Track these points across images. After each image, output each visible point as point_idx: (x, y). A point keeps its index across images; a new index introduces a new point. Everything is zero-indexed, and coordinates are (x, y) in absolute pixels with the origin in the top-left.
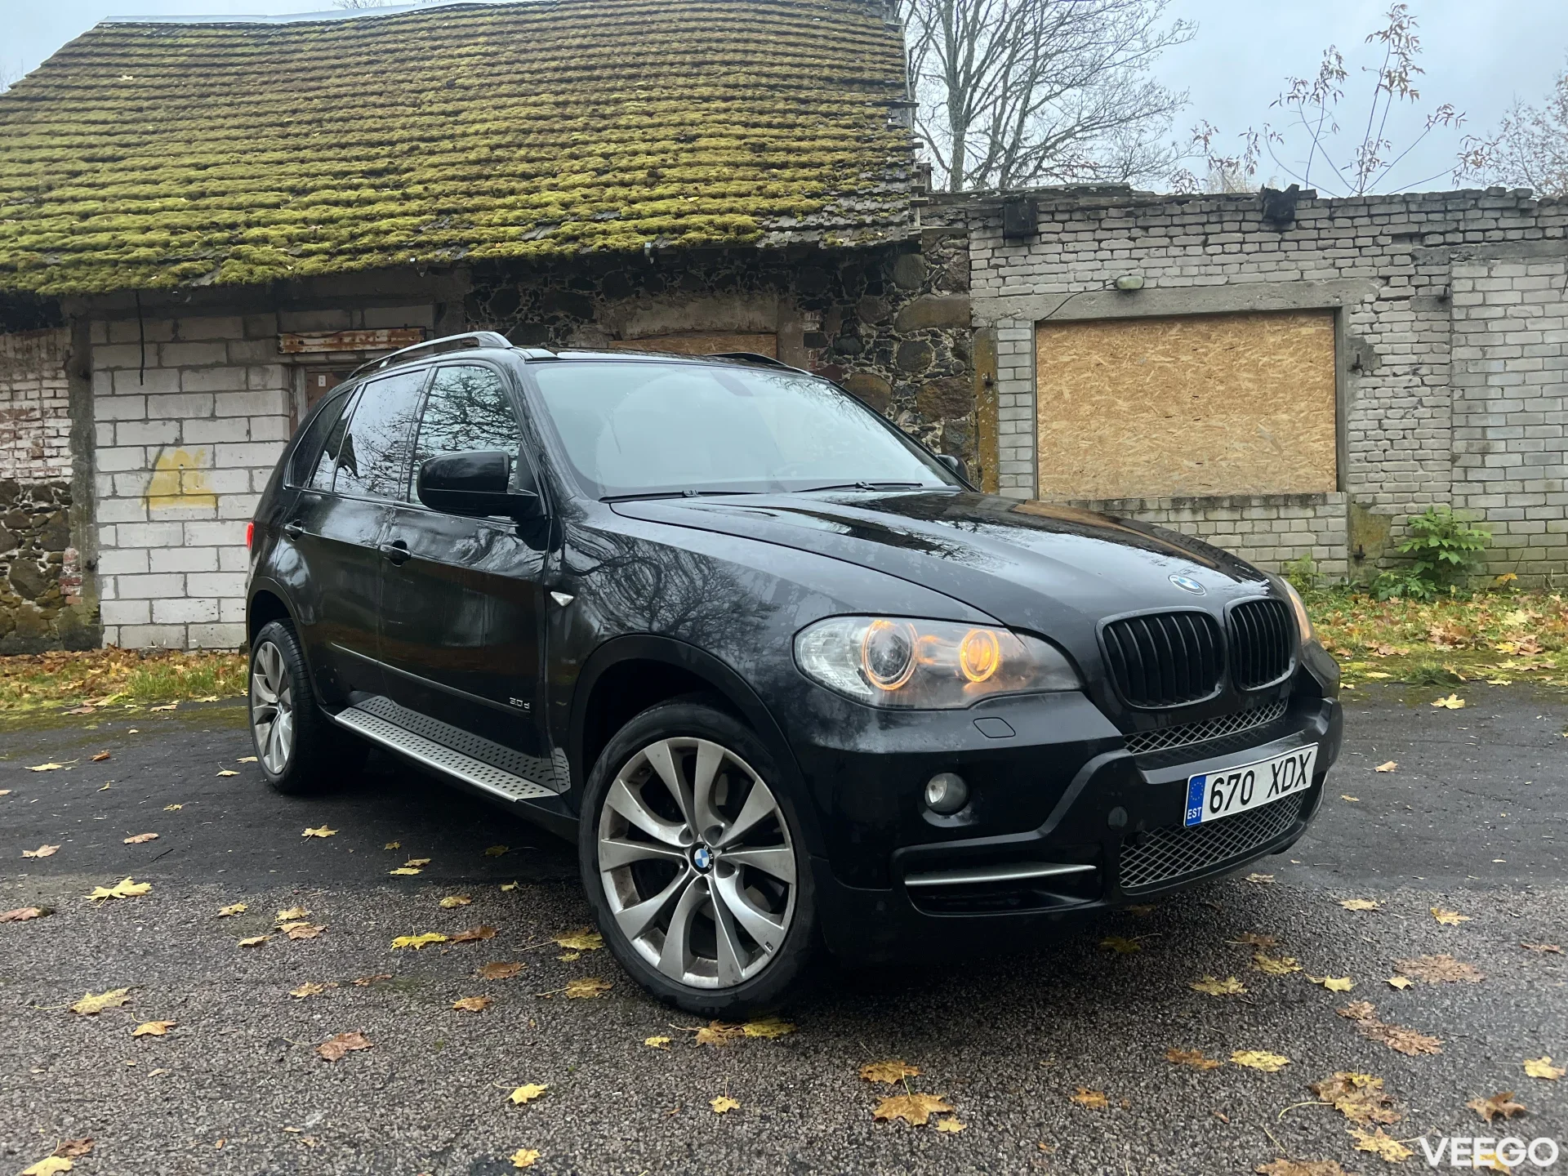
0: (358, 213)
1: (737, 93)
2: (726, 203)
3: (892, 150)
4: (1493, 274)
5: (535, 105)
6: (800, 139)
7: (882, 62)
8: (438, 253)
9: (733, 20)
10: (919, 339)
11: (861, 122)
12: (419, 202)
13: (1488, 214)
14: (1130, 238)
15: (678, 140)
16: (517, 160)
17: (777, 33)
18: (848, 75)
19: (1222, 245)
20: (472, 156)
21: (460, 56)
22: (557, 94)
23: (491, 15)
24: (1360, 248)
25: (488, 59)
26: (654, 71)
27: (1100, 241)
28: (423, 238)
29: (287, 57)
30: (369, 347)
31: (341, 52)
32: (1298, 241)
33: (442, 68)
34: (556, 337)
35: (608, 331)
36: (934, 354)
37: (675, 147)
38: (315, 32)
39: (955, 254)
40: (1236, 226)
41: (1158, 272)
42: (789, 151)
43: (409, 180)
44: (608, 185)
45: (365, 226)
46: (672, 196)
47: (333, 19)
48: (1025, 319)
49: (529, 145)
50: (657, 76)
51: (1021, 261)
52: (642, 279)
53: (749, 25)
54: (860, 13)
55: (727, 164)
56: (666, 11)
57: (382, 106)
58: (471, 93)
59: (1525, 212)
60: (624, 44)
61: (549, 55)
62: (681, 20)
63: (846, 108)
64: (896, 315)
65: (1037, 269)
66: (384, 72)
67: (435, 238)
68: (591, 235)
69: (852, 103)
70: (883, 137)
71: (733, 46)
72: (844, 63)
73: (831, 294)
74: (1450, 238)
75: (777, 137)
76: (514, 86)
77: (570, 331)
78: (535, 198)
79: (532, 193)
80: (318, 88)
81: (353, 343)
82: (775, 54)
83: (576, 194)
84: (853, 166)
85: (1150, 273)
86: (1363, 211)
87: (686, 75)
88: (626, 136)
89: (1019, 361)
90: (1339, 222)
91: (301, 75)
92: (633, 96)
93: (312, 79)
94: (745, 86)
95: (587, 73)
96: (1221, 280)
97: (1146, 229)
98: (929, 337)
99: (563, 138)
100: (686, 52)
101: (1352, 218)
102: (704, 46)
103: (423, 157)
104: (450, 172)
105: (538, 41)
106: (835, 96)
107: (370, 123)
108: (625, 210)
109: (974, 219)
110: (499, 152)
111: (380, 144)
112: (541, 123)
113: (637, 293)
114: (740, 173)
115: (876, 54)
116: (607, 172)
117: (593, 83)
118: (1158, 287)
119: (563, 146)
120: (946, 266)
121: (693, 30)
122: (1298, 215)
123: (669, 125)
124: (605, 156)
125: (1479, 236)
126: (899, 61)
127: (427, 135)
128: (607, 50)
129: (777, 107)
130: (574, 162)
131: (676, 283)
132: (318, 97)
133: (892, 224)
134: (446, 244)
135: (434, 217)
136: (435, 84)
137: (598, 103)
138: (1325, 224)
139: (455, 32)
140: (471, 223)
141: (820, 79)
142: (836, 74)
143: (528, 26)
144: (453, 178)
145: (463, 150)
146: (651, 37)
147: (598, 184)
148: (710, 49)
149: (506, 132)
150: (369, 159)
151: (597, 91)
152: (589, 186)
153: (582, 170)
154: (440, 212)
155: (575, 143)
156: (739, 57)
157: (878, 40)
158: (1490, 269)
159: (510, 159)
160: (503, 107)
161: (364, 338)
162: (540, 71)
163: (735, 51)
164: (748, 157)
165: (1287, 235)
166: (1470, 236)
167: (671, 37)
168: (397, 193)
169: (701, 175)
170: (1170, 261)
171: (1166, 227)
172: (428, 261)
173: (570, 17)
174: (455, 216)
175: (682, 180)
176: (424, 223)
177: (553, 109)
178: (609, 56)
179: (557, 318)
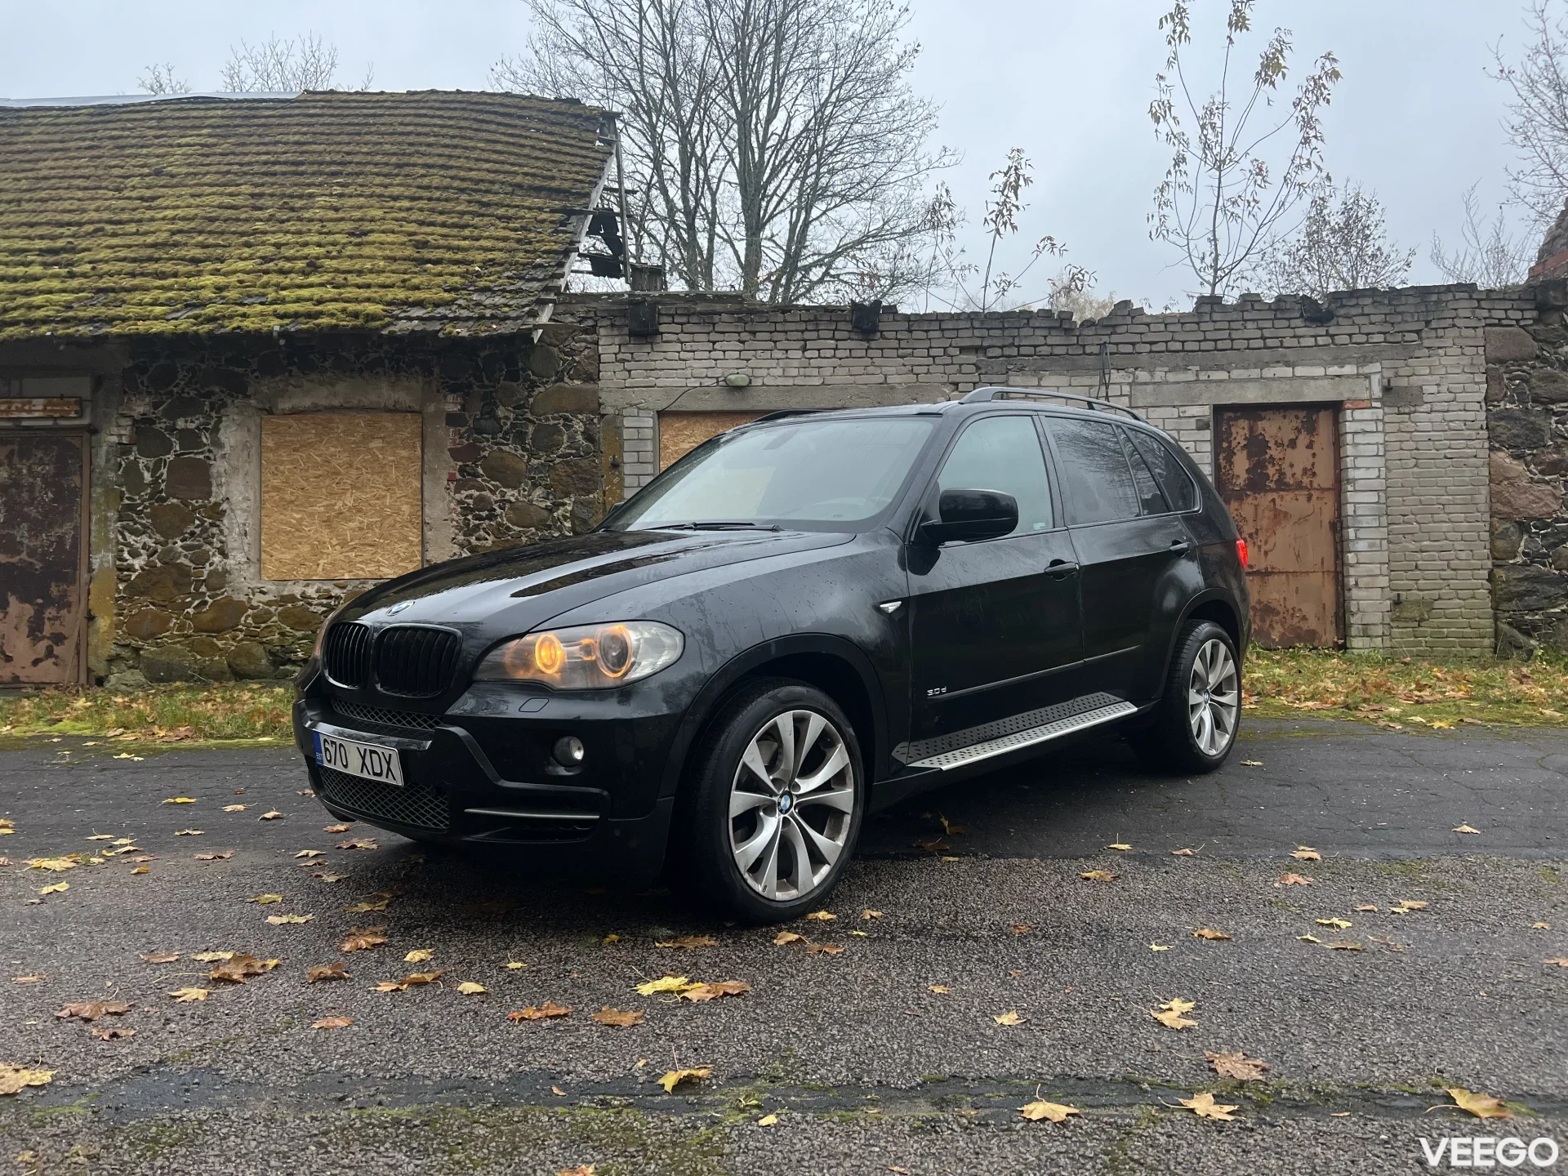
0: (18, 289)
1: (426, 194)
2: (366, 293)
3: (545, 252)
4: (1042, 383)
5: (231, 195)
6: (465, 238)
7: (577, 173)
8: (80, 328)
9: (450, 126)
10: (552, 422)
11: (530, 226)
12: (83, 280)
13: (1038, 332)
14: (740, 341)
15: (351, 234)
16: (192, 245)
17: (488, 141)
18: (537, 183)
19: (819, 350)
20: (150, 239)
21: (179, 146)
22: (257, 185)
23: (224, 109)
24: (934, 357)
25: (206, 150)
26: (357, 170)
27: (714, 343)
28: (71, 314)
29: (14, 139)
30: (25, 415)
31: (67, 137)
32: (882, 349)
33: (158, 156)
34: (211, 410)
35: (261, 406)
36: (565, 437)
37: (344, 241)
38: (50, 116)
39: (586, 348)
40: (830, 334)
41: (764, 372)
42: (449, 248)
43: (82, 259)
44: (266, 272)
45: (21, 300)
46: (322, 285)
47: (72, 105)
48: (647, 409)
49: (210, 233)
50: (358, 174)
51: (645, 357)
52: (296, 360)
53: (463, 132)
54: (576, 127)
55: (386, 258)
56: (389, 115)
57: (86, 188)
58: (175, 181)
59: (1069, 331)
60: (340, 143)
61: (263, 149)
62: (401, 124)
63: (522, 213)
64: (531, 400)
65: (658, 365)
66: (99, 157)
67: (81, 314)
68: (231, 317)
69: (530, 209)
70: (543, 241)
71: (440, 151)
72: (538, 172)
73: (472, 379)
74: (1007, 351)
75: (444, 236)
76: (219, 176)
77: (224, 405)
78: (193, 281)
79: (193, 276)
80: (32, 170)
81: (8, 411)
82: (477, 160)
83: (233, 279)
84: (501, 265)
85: (757, 372)
86: (935, 326)
87: (385, 175)
88: (304, 229)
89: (641, 446)
90: (916, 335)
91: (20, 157)
92: (327, 192)
93: (29, 161)
94: (437, 188)
95: (293, 168)
96: (817, 381)
97: (754, 333)
98: (562, 421)
99: (245, 227)
100: (394, 154)
101: (927, 331)
102: (413, 149)
103: (104, 238)
104: (122, 254)
105: (260, 136)
106: (517, 200)
107: (67, 205)
108: (272, 295)
109: (603, 317)
110: (177, 238)
111: (69, 224)
112: (228, 213)
113: (290, 372)
114: (394, 267)
115: (574, 165)
116: (272, 260)
117: (295, 179)
118: (764, 385)
119: (243, 234)
120: (577, 359)
121: (409, 134)
122: (882, 327)
123: (350, 219)
124: (278, 246)
125: (1031, 350)
126: (594, 172)
127: (117, 218)
128: (321, 148)
129: (458, 208)
130: (247, 250)
131: (327, 364)
132: (26, 178)
133: (508, 318)
134: (91, 320)
135: (90, 295)
136: (146, 170)
137: (291, 196)
138: (905, 335)
139: (182, 123)
140: (124, 302)
141: (510, 185)
142: (528, 181)
143: (256, 121)
144: (124, 259)
145: (146, 233)
146: (368, 138)
147: (259, 271)
148: (417, 152)
149: (192, 219)
150: (53, 238)
151: (296, 185)
152: (248, 273)
153: (250, 258)
154: (99, 291)
155: (255, 232)
156: (441, 161)
157: (584, 152)
158: (1040, 379)
159: (186, 244)
160: (199, 196)
161: (19, 405)
162: (249, 164)
163: (440, 155)
164: (409, 251)
165: (873, 344)
166: (1023, 350)
167: (388, 138)
168: (64, 271)
169: (357, 267)
170: (774, 363)
171: (771, 332)
172: (68, 336)
173: (298, 115)
174: (112, 295)
175: (337, 271)
176: (79, 300)
177: (247, 200)
178: (320, 153)
179: (213, 393)
